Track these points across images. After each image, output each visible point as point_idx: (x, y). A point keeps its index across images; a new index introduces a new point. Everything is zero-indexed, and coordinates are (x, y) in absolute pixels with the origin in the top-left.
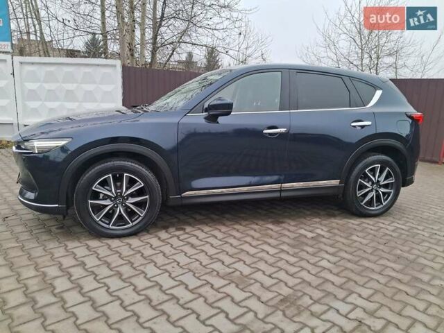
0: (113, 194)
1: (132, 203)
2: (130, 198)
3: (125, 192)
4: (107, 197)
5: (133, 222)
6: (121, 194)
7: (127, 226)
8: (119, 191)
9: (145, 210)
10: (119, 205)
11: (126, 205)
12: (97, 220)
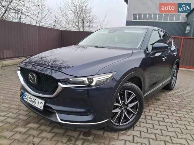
0: (121, 105)
1: (130, 108)
2: (129, 105)
3: (127, 102)
4: (116, 107)
5: (131, 118)
6: (124, 103)
7: (129, 122)
8: (123, 102)
9: (137, 110)
10: (124, 111)
11: (127, 109)
12: (114, 122)
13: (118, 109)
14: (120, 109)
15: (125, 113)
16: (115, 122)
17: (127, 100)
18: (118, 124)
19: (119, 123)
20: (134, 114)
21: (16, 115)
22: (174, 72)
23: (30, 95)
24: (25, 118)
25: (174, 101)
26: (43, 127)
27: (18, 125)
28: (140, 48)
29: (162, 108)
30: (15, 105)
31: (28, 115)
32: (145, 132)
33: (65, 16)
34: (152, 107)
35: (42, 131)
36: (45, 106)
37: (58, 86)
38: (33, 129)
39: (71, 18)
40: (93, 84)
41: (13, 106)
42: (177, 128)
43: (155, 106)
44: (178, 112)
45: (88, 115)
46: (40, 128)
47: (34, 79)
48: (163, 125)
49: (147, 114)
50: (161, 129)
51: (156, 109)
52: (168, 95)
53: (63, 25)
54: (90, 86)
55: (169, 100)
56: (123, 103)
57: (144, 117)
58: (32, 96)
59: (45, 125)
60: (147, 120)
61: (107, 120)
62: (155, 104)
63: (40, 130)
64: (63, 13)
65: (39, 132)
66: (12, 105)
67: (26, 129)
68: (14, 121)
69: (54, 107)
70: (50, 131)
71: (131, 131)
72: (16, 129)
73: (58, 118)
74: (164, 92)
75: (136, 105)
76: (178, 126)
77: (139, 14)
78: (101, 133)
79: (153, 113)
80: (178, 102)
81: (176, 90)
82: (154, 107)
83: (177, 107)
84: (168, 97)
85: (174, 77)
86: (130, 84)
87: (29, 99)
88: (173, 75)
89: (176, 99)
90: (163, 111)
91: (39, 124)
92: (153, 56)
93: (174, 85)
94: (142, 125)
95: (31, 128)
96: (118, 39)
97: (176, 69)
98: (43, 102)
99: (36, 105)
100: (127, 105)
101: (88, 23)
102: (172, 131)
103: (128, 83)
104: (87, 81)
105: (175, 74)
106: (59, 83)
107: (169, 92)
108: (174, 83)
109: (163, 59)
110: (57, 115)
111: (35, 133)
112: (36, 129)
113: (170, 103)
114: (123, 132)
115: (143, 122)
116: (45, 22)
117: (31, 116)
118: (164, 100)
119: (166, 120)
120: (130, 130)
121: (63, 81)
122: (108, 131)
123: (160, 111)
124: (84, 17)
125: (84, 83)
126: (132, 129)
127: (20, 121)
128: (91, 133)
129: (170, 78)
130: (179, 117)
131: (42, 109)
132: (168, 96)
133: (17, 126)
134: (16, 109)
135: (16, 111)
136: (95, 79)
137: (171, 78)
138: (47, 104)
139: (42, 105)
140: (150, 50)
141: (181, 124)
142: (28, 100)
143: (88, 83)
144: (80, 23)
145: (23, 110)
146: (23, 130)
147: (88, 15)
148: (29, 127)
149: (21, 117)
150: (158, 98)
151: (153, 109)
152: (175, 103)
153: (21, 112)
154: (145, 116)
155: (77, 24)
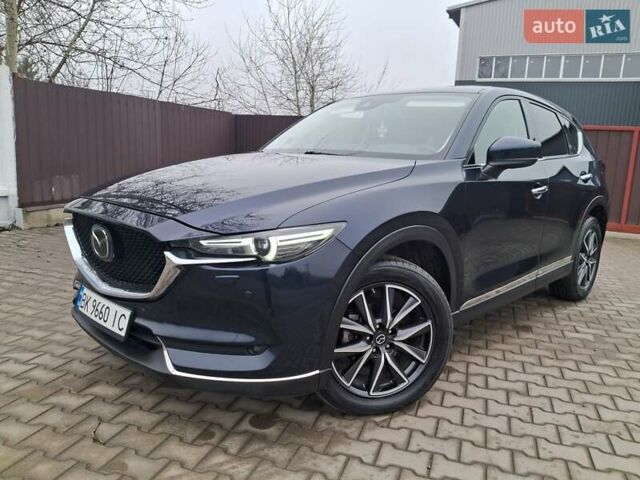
0: (370, 329)
1: (403, 341)
2: (400, 332)
3: (392, 322)
4: (357, 337)
5: (408, 376)
6: (382, 326)
7: (401, 386)
8: (379, 321)
9: (426, 350)
10: (382, 349)
11: (392, 346)
12: (349, 385)
13: (362, 343)
14: (369, 343)
15: (386, 356)
16: (352, 385)
17: (394, 315)
18: (364, 394)
19: (368, 389)
20: (418, 363)
21: (61, 362)
22: (587, 240)
23: (94, 296)
24: (87, 369)
25: (577, 335)
26: (134, 397)
27: (62, 389)
28: (445, 154)
29: (531, 355)
30: (64, 333)
31: (95, 362)
32: (451, 423)
33: (254, 72)
34: (497, 350)
35: (128, 406)
36: (133, 327)
37: (163, 261)
38: (104, 400)
39: (272, 79)
40: (270, 257)
41: (57, 337)
42: (566, 413)
43: (510, 347)
44: (584, 367)
45: (256, 353)
46: (125, 399)
47: (104, 244)
48: (520, 405)
49: (473, 369)
50: (512, 414)
51: (509, 356)
52: (564, 316)
53: (249, 99)
54: (259, 262)
55: (562, 331)
56: (380, 324)
57: (462, 378)
58: (100, 299)
59: (142, 391)
60: (470, 388)
61: (317, 372)
62: (509, 340)
63: (122, 403)
64: (247, 60)
65: (121, 408)
66: (56, 332)
67: (83, 401)
68: (52, 375)
69: (157, 328)
70: (153, 408)
71: (406, 417)
72: (54, 400)
73: (169, 362)
74: (552, 307)
75: (425, 334)
76: (570, 408)
77: (498, 58)
78: (308, 417)
79: (496, 367)
80: (591, 338)
81: (596, 299)
82: (504, 351)
83: (583, 351)
84: (562, 323)
85: (588, 257)
86: (400, 264)
87: (91, 308)
88: (583, 250)
89: (589, 327)
90: (533, 364)
91: (123, 386)
92: (494, 180)
93: (588, 284)
94: (450, 400)
95: (96, 397)
96: (385, 130)
97: (593, 228)
98: (128, 313)
99: (108, 325)
100: (394, 332)
101: (329, 93)
102: (545, 424)
103: (394, 260)
104: (253, 247)
105: (591, 248)
106: (167, 254)
107: (570, 306)
108: (586, 278)
109: (534, 191)
110: (165, 353)
111: (107, 410)
112: (113, 401)
113: (563, 340)
114: (378, 419)
115: (454, 394)
116: (186, 91)
117: (103, 366)
118: (544, 332)
119: (535, 390)
120: (405, 413)
121: (181, 248)
122: (332, 414)
123: (523, 363)
124: (316, 73)
125: (244, 252)
126: (413, 412)
127: (70, 377)
128: (277, 416)
129: (568, 260)
130: (584, 382)
131: (123, 333)
132: (564, 319)
133: (58, 392)
134: (66, 345)
135: (64, 350)
136: (276, 242)
137: (574, 259)
138: (139, 321)
139: (124, 324)
140: (481, 162)
141: (583, 405)
142: (88, 311)
143: (255, 253)
144: (301, 94)
145: (85, 349)
146: (73, 401)
147: (327, 66)
148: (91, 394)
149: (76, 366)
150: (527, 323)
151: (499, 355)
152: (582, 340)
153: (79, 353)
154: (467, 374)
155: (292, 96)
